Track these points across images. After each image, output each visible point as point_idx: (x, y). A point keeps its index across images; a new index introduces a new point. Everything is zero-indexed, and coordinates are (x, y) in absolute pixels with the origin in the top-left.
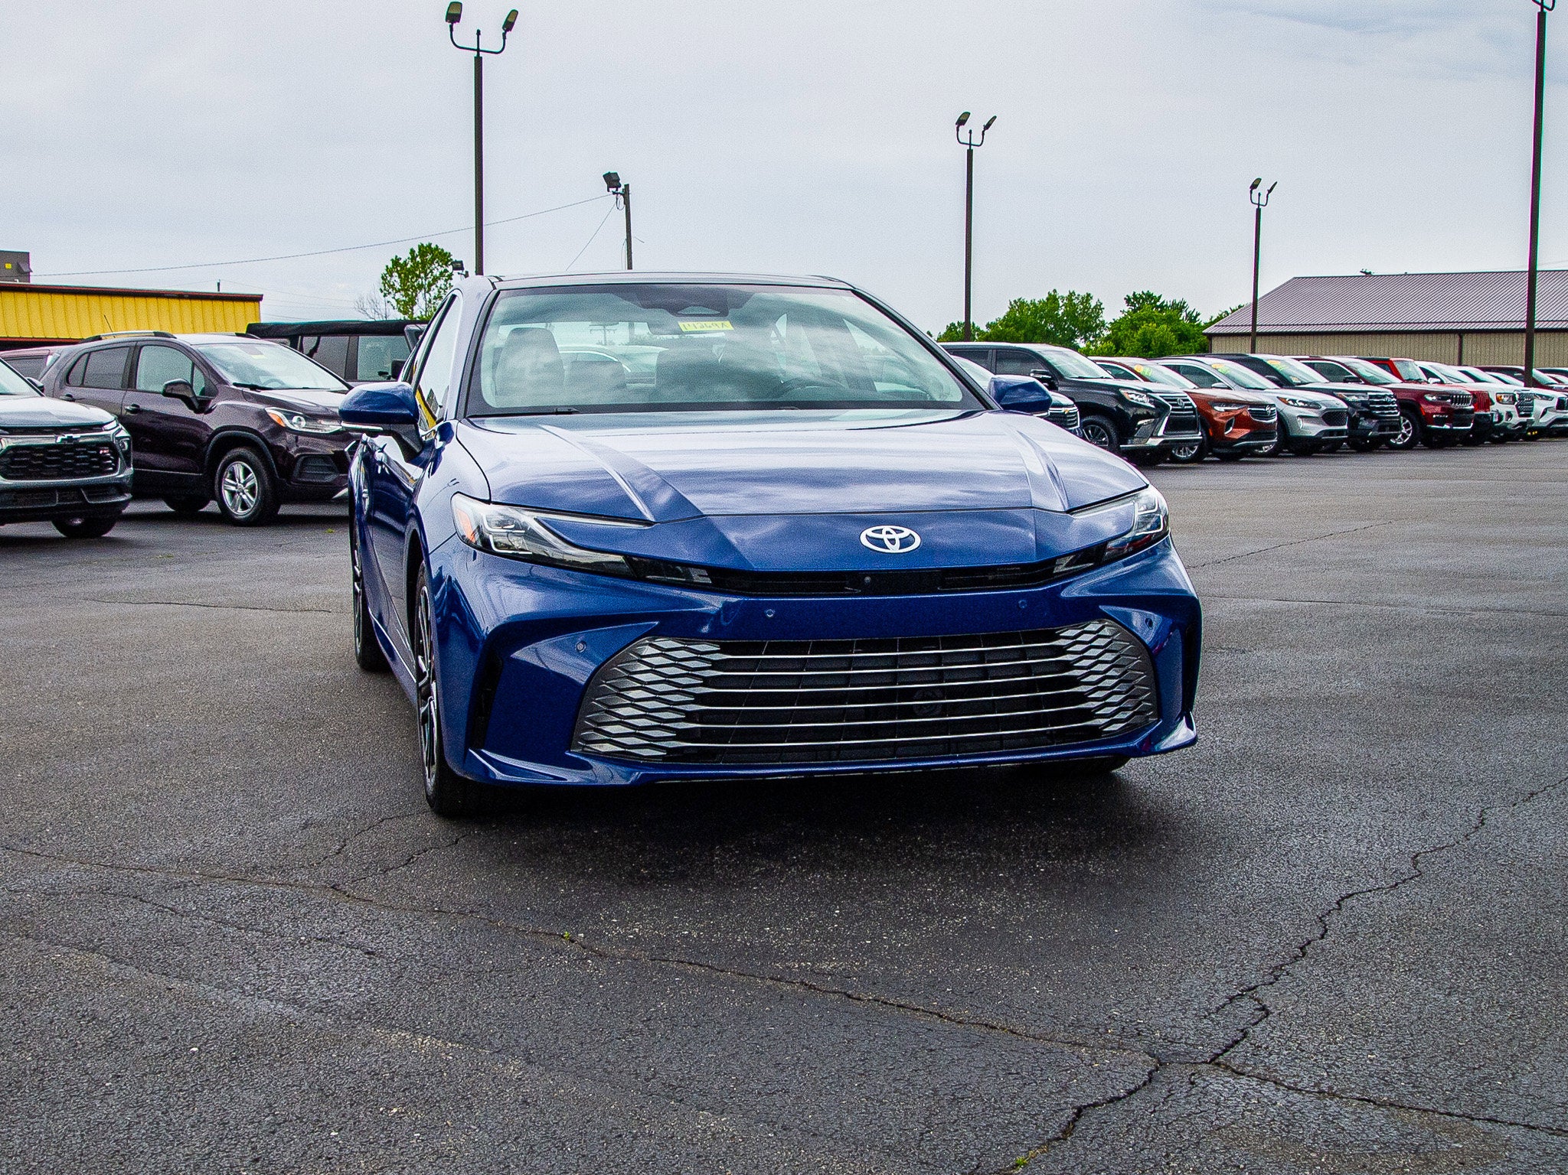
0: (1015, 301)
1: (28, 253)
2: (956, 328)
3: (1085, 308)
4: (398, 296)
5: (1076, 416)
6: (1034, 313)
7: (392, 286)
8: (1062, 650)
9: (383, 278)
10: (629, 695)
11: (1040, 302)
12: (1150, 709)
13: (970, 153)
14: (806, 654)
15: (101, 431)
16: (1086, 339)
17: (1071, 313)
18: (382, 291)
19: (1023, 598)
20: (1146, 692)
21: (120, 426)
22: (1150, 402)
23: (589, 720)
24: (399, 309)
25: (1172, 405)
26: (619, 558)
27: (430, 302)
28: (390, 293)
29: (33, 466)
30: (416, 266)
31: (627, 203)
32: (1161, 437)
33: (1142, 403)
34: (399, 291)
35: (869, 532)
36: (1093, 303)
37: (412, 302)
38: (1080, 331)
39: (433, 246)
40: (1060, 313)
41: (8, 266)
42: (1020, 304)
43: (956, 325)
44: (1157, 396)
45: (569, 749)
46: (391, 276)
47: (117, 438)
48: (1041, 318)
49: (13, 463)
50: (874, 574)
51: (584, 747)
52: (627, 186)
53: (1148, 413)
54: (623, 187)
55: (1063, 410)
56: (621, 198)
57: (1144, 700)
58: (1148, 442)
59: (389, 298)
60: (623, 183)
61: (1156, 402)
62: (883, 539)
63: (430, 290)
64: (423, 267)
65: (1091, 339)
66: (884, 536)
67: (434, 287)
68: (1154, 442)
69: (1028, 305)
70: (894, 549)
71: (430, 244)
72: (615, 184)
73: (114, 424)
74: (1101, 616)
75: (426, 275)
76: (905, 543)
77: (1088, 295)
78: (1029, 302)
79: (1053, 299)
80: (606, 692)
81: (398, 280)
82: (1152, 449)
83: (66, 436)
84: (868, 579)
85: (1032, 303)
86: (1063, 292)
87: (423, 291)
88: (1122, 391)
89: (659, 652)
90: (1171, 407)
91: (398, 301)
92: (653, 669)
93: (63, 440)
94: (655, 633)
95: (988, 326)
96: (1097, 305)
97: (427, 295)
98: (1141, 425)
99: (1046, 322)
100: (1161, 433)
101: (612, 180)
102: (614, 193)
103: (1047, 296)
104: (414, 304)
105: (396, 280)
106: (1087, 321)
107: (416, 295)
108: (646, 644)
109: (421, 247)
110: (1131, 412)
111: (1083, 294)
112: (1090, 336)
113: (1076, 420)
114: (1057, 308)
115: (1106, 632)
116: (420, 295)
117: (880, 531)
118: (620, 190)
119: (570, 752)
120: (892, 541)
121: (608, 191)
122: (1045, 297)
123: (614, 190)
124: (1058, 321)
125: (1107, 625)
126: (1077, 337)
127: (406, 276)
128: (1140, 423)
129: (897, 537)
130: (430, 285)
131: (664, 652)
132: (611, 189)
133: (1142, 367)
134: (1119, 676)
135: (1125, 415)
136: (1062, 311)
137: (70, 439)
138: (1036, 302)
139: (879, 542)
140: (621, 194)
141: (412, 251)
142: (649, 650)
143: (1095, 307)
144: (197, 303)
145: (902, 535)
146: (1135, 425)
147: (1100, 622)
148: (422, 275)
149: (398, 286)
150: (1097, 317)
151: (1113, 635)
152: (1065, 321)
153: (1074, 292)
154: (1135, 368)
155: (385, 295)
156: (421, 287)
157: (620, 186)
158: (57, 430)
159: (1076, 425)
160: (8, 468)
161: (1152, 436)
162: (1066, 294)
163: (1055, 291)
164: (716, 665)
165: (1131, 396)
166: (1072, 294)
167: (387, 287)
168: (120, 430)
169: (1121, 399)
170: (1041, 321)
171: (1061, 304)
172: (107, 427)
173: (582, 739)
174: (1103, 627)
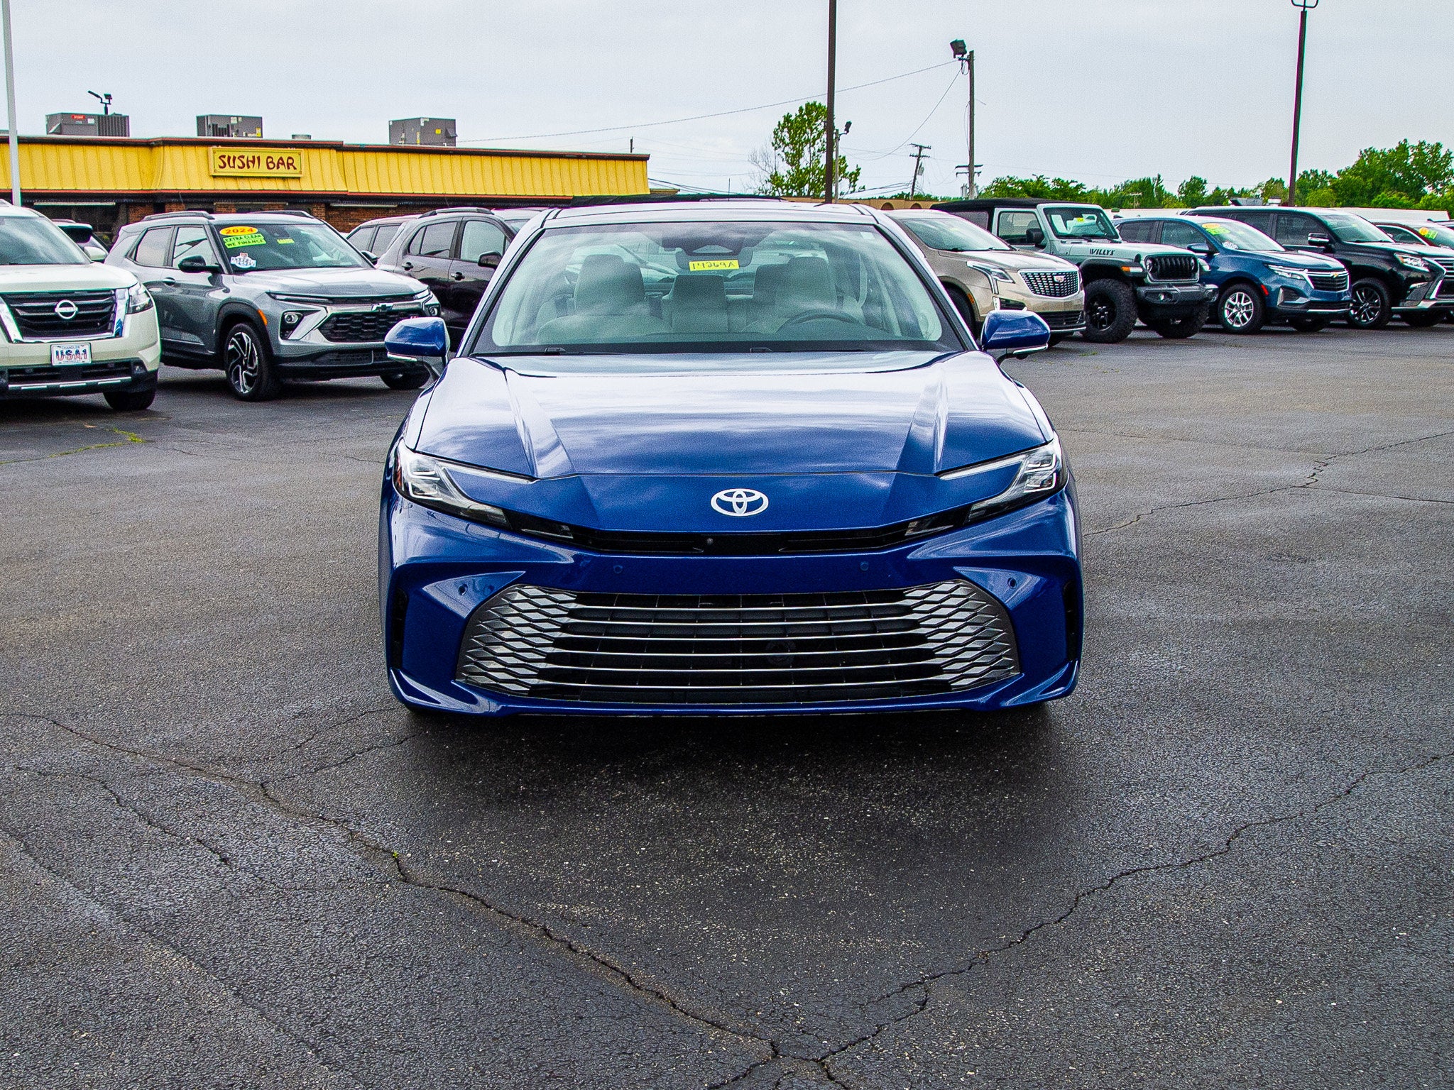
0: (1365, 151)
1: (454, 121)
2: (1308, 176)
3: (1435, 157)
4: (787, 149)
5: (1346, 280)
6: (1384, 162)
7: (783, 141)
8: (909, 610)
9: (774, 132)
10: (502, 635)
11: (1390, 151)
12: (1010, 664)
13: (1304, 15)
14: (654, 607)
15: (413, 300)
16: (1434, 187)
17: (1420, 163)
18: (773, 145)
19: (866, 561)
20: (1007, 648)
21: (432, 293)
22: (1425, 266)
23: (469, 654)
24: (787, 161)
25: (1448, 269)
26: (499, 512)
27: (814, 154)
28: (780, 147)
29: (352, 331)
30: (803, 121)
31: (971, 68)
32: (1433, 300)
33: (1416, 267)
34: (788, 145)
35: (721, 495)
36: (1442, 152)
37: (799, 154)
38: (1428, 179)
39: (817, 104)
40: (1409, 162)
41: (438, 132)
42: (1371, 153)
43: (1309, 172)
44: (1432, 260)
45: (454, 678)
46: (782, 131)
47: (426, 306)
48: (1390, 167)
49: (337, 328)
50: (717, 537)
51: (467, 677)
52: (972, 53)
53: (1422, 276)
54: (968, 54)
55: (1332, 274)
56: (966, 64)
57: (1005, 655)
58: (1420, 305)
59: (779, 151)
60: (968, 50)
61: (1429, 266)
62: (731, 503)
63: (814, 144)
64: (809, 124)
65: (1439, 187)
66: (734, 500)
67: (818, 141)
68: (1425, 305)
69: (1377, 154)
70: (740, 513)
71: (815, 103)
72: (961, 51)
73: (426, 293)
74: (956, 577)
75: (812, 131)
76: (753, 506)
77: (1438, 144)
78: (1379, 151)
79: (1403, 148)
80: (483, 631)
81: (787, 135)
82: (1423, 311)
83: (381, 305)
84: (710, 540)
85: (1383, 153)
86: (1413, 142)
87: (808, 145)
88: (1397, 256)
89: (526, 598)
90: (1445, 271)
91: (787, 154)
92: (521, 613)
93: (378, 308)
94: (523, 581)
95: (1339, 173)
96: (1446, 154)
97: (812, 149)
98: (1414, 288)
99: (1394, 171)
100: (1433, 296)
101: (958, 47)
102: (960, 59)
103: (1398, 145)
104: (800, 156)
105: (786, 134)
106: (1435, 170)
107: (803, 149)
108: (516, 590)
109: (807, 105)
110: (1404, 274)
111: (1433, 143)
112: (1438, 184)
113: (1346, 283)
114: (1407, 157)
115: (959, 592)
116: (806, 149)
117: (730, 495)
118: (965, 56)
119: (455, 682)
120: (740, 505)
121: (955, 57)
122: (1394, 146)
123: (960, 56)
124: (1406, 170)
125: (962, 586)
126: (1425, 185)
127: (795, 133)
128: (1412, 286)
129: (745, 500)
130: (814, 140)
131: (529, 599)
132: (957, 56)
133: (1428, 230)
134: (975, 633)
135: (1398, 278)
136: (1411, 160)
137: (384, 307)
138: (1386, 151)
139: (728, 506)
140: (966, 60)
141: (801, 109)
142: (519, 597)
143: (1445, 156)
144: (593, 163)
145: (752, 499)
146: (1407, 288)
147: (955, 582)
148: (808, 131)
149: (787, 141)
150: (1446, 166)
151: (968, 595)
152: (1414, 170)
153: (1424, 142)
154: (1420, 231)
155: (776, 149)
156: (807, 141)
157: (966, 52)
158: (373, 300)
159: (1345, 288)
160: (333, 332)
161: (1424, 299)
162: (1417, 144)
163: (1405, 140)
164: (572, 613)
165: (1405, 260)
166: (1422, 144)
167: (778, 142)
168: (430, 298)
169: (1394, 261)
170: (1390, 169)
171: (1410, 153)
172: (419, 296)
173: (465, 670)
174: (958, 587)
